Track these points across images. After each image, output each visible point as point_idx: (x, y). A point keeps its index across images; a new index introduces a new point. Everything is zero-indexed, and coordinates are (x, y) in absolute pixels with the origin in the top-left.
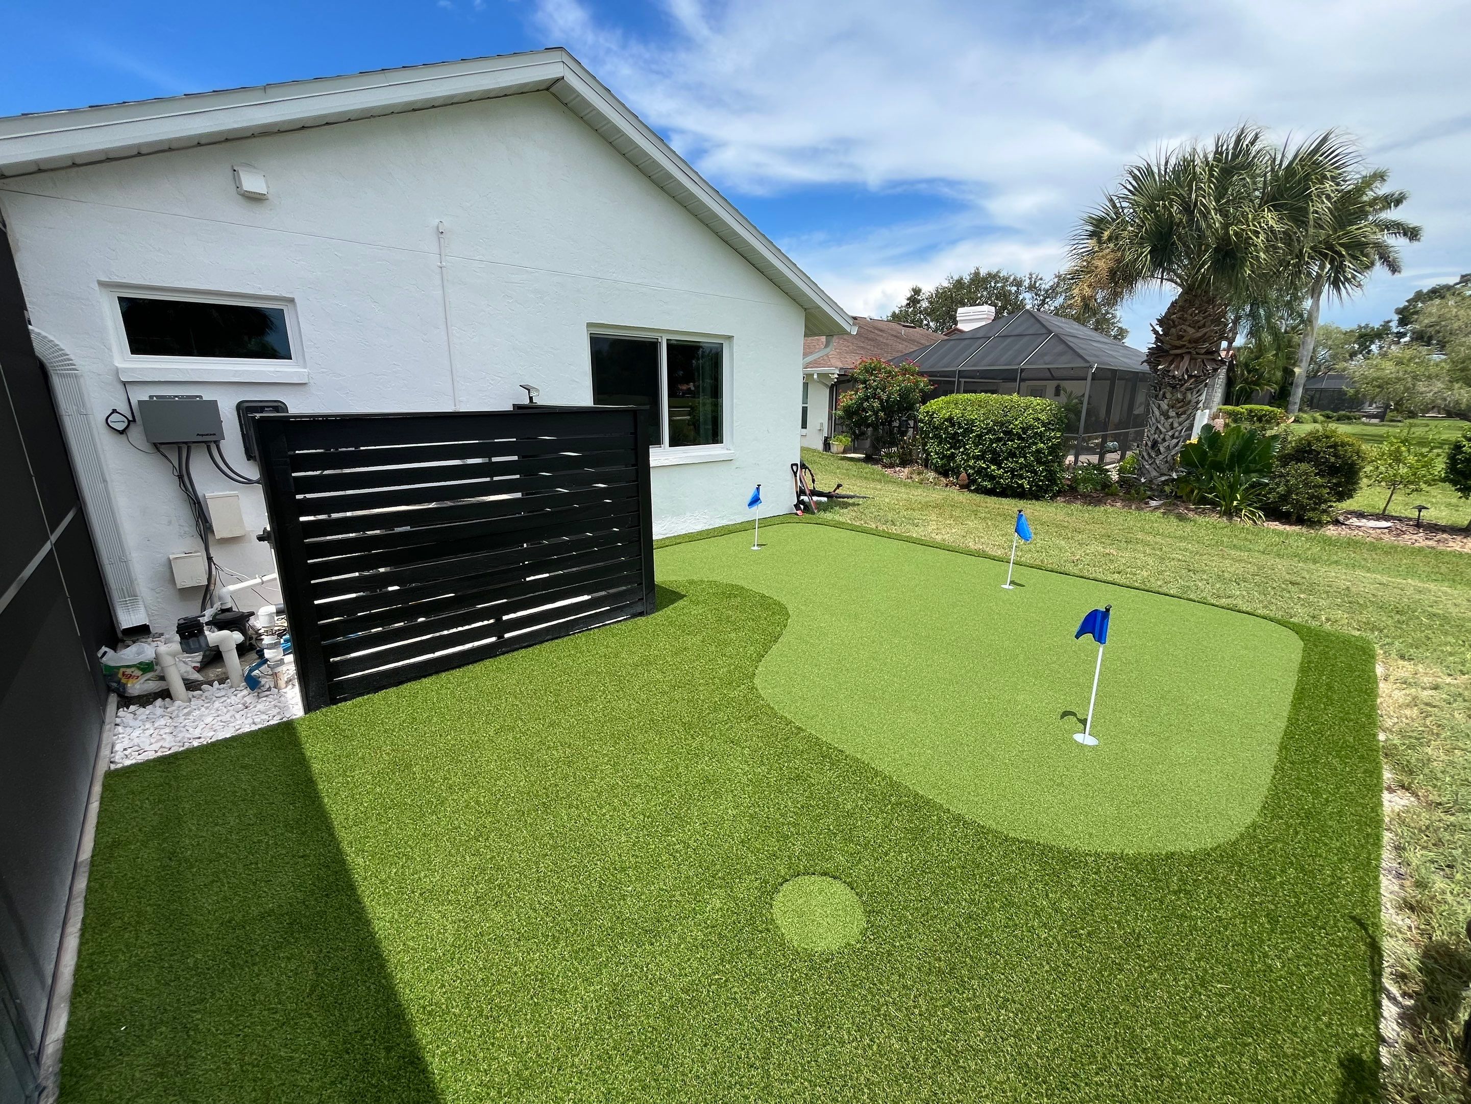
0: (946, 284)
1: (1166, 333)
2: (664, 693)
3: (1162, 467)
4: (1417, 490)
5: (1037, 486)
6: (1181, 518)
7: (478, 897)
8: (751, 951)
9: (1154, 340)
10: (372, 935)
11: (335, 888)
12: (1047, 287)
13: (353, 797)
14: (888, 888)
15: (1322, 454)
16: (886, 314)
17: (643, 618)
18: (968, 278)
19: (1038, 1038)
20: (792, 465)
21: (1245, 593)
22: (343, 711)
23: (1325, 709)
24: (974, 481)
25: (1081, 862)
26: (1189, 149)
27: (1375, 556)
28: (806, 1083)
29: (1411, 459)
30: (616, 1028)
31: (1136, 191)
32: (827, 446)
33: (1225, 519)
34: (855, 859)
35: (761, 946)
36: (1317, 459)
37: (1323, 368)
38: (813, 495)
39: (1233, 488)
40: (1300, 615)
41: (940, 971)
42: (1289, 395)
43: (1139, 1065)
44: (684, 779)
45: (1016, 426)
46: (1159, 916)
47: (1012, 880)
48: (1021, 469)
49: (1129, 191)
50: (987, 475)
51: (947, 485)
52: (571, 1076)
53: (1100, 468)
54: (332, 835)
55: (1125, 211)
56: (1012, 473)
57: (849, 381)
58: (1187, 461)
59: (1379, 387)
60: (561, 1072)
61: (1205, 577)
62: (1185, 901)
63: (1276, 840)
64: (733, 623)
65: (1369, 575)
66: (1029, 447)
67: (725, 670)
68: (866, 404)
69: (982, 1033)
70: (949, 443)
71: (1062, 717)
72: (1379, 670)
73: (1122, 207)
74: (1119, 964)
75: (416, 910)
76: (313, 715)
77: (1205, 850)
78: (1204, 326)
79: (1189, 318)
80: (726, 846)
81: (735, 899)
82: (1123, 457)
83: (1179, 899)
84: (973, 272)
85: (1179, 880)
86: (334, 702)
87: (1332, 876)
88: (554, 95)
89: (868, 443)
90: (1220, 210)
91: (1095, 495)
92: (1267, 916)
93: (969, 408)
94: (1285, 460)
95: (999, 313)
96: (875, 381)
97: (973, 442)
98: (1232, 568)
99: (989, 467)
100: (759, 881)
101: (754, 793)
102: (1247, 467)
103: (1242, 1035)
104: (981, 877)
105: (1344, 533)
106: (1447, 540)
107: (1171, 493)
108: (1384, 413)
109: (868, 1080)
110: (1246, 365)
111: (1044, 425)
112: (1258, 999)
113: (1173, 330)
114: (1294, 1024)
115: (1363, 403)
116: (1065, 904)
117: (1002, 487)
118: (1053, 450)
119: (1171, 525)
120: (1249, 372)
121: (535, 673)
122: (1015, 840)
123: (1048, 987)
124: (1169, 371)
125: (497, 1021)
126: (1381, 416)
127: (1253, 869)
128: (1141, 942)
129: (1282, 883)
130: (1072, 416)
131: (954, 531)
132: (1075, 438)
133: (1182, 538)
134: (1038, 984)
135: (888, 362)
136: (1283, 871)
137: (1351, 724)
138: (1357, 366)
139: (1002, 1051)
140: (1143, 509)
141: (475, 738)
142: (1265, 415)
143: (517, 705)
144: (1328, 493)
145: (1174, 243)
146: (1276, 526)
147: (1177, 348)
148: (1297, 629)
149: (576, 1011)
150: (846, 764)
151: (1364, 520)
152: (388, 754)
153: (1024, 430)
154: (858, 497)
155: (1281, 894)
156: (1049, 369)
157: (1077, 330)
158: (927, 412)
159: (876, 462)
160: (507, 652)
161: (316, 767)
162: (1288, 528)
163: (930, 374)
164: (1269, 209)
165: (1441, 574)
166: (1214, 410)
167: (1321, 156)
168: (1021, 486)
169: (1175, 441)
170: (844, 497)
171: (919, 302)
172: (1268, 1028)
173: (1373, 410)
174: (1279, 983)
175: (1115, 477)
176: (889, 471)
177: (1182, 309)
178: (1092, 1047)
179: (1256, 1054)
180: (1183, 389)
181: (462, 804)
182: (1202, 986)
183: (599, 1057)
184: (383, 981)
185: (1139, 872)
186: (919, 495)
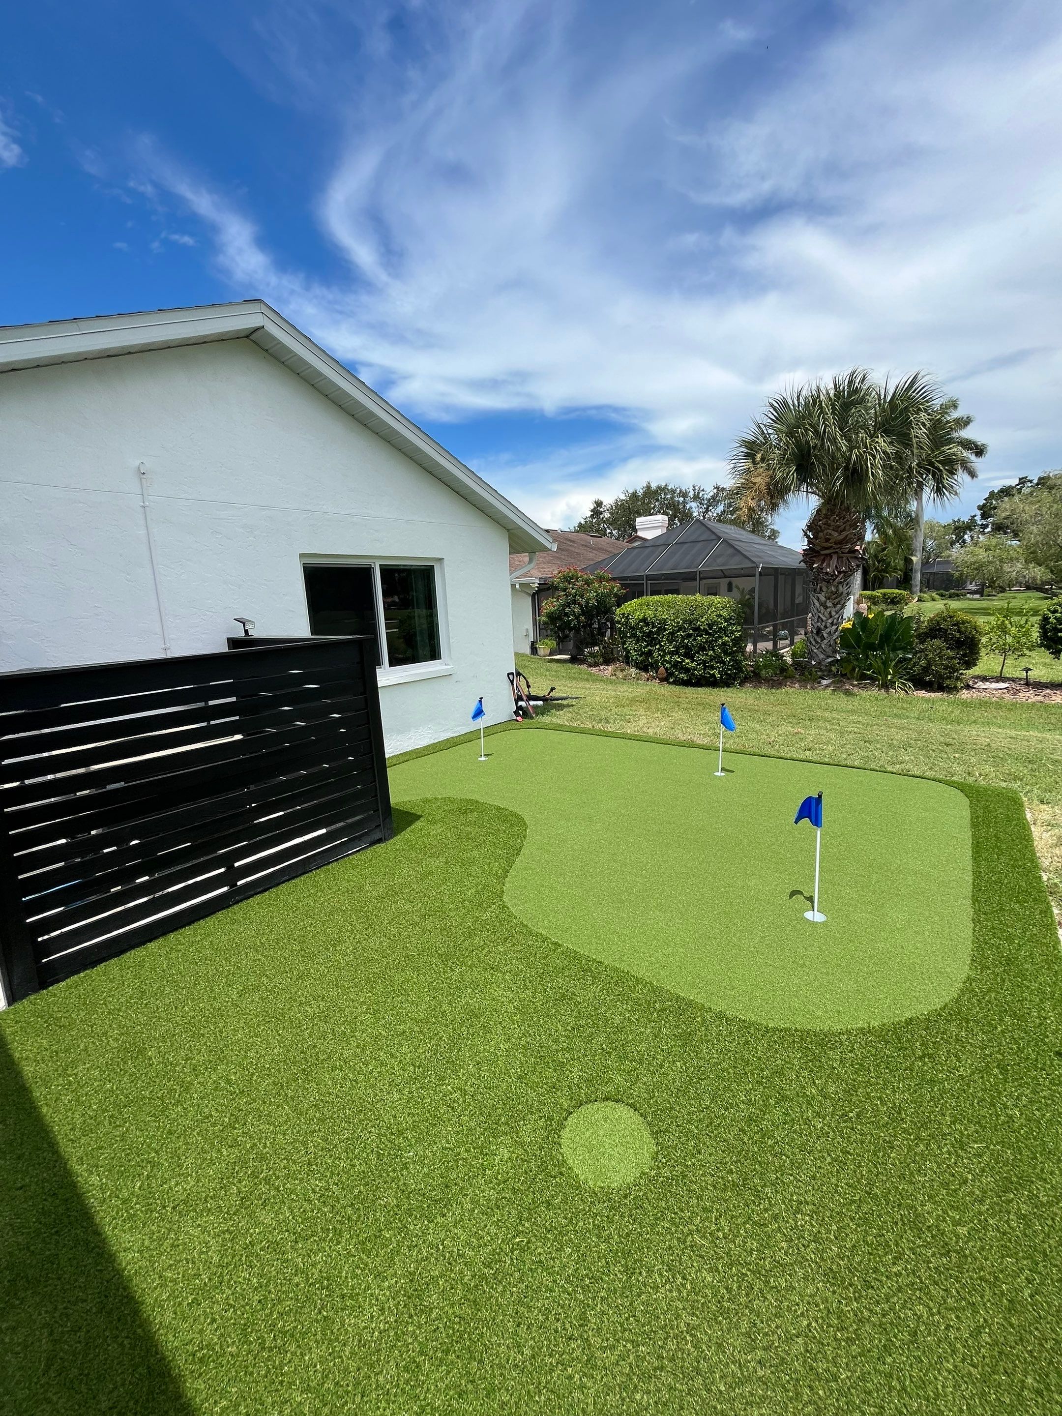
0: (623, 497)
1: (816, 537)
2: (414, 925)
3: (827, 650)
4: (1022, 655)
5: (727, 674)
6: (848, 693)
7: (242, 1198)
8: (548, 1202)
9: (806, 543)
10: (119, 1273)
11: (66, 1221)
12: (709, 497)
13: (77, 1100)
14: (669, 1102)
15: (949, 631)
16: (572, 525)
17: (382, 845)
18: (641, 491)
19: (836, 1238)
20: (508, 674)
21: (912, 757)
22: (55, 995)
23: (998, 858)
24: (671, 675)
25: (836, 1042)
26: (814, 387)
27: (1001, 714)
28: (628, 1345)
29: (1014, 630)
30: (420, 1327)
31: (778, 420)
32: (534, 650)
33: (883, 691)
34: (633, 1077)
35: (557, 1195)
36: (946, 636)
37: (932, 555)
38: (530, 700)
39: (885, 664)
40: (959, 774)
41: (735, 1185)
42: (911, 579)
43: (927, 1245)
44: (450, 1017)
45: (703, 623)
46: (913, 1085)
47: (780, 1073)
48: (711, 660)
49: (772, 420)
50: (682, 668)
51: (648, 680)
52: (378, 1400)
53: (775, 653)
54: (56, 1152)
55: (771, 437)
56: (704, 665)
57: (549, 589)
58: (845, 644)
59: (976, 569)
60: (365, 1399)
61: (878, 746)
62: (930, 1065)
63: (989, 990)
64: (474, 840)
65: (1000, 730)
66: (716, 641)
67: (473, 890)
68: (567, 610)
69: (784, 1244)
70: (646, 641)
71: (791, 897)
72: (1029, 816)
73: (769, 434)
74: (889, 1142)
75: (170, 1230)
76: (18, 1006)
77: (936, 1010)
78: (844, 530)
79: (832, 524)
80: (504, 1086)
81: (522, 1144)
82: (792, 643)
83: (925, 1064)
84: (645, 485)
85: (922, 1045)
86: (44, 985)
87: (1039, 1017)
88: (254, 342)
89: (571, 645)
90: (844, 436)
91: (776, 679)
92: (998, 1067)
93: (660, 609)
94: (923, 637)
95: (671, 520)
96: (573, 589)
97: (667, 640)
98: (899, 736)
99: (684, 661)
100: (543, 1120)
101: (523, 1021)
102: (894, 645)
103: (1004, 1192)
104: (753, 1074)
105: (975, 695)
106: (1050, 695)
107: (838, 672)
108: (983, 589)
109: (688, 1324)
110: (876, 556)
111: (726, 620)
112: (1009, 1152)
113: (821, 534)
114: (1042, 1170)
115: (966, 582)
116: (832, 1089)
117: (697, 678)
118: (737, 641)
119: (841, 701)
120: (879, 562)
121: (275, 920)
122: (775, 1030)
123: (834, 1180)
124: (822, 569)
125: (282, 1350)
126: (980, 592)
127: (977, 1022)
128: (904, 1116)
129: (1003, 1032)
130: (747, 610)
131: (662, 724)
132: (752, 629)
133: (853, 712)
134: (824, 1179)
135: (583, 570)
136: (1001, 1020)
137: (1021, 869)
138: (956, 553)
139: (807, 1260)
140: (816, 688)
141: (217, 1005)
142: (896, 597)
143: (259, 960)
144: (959, 663)
145: (813, 463)
146: (922, 694)
147: (826, 549)
148: (961, 787)
149: (372, 1317)
150: (607, 976)
151: (988, 683)
152: (117, 1040)
153: (710, 626)
154: (571, 698)
155: (1004, 1043)
156: (722, 570)
157: (740, 534)
158: (623, 614)
159: (582, 662)
160: (241, 901)
161: (28, 1070)
162: (932, 695)
163: (621, 579)
164: (881, 435)
165: (1052, 724)
166: (857, 596)
167: (913, 392)
168: (714, 675)
169: (835, 627)
170: (557, 699)
171: (601, 513)
172: (1024, 1181)
173: (972, 587)
174: (1022, 1132)
175: (789, 660)
176: (594, 670)
177: (826, 517)
178: (883, 1235)
179: (1019, 1209)
180: (835, 583)
181: (210, 1086)
182: (962, 1149)
183: (406, 1369)
184: (139, 1331)
185: (887, 1042)
186: (626, 691)
